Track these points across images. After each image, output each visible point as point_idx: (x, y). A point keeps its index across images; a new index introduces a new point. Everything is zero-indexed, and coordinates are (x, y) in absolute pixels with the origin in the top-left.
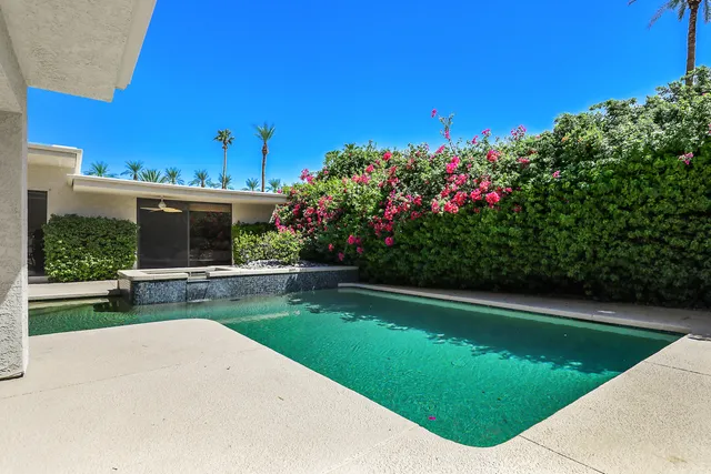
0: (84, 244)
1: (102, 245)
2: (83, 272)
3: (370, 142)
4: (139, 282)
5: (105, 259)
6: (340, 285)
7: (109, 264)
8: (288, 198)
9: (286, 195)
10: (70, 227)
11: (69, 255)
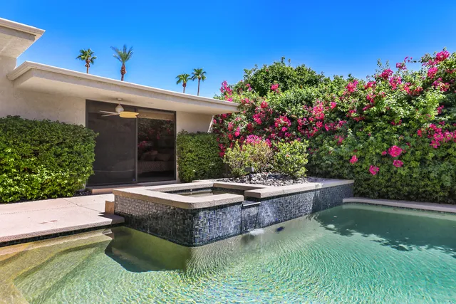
0: (36, 154)
1: (58, 156)
2: (33, 188)
3: (283, 59)
4: (199, 210)
5: (60, 173)
6: (345, 200)
7: (63, 178)
8: (239, 107)
9: (237, 104)
10: (21, 131)
11: (18, 167)
